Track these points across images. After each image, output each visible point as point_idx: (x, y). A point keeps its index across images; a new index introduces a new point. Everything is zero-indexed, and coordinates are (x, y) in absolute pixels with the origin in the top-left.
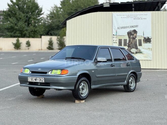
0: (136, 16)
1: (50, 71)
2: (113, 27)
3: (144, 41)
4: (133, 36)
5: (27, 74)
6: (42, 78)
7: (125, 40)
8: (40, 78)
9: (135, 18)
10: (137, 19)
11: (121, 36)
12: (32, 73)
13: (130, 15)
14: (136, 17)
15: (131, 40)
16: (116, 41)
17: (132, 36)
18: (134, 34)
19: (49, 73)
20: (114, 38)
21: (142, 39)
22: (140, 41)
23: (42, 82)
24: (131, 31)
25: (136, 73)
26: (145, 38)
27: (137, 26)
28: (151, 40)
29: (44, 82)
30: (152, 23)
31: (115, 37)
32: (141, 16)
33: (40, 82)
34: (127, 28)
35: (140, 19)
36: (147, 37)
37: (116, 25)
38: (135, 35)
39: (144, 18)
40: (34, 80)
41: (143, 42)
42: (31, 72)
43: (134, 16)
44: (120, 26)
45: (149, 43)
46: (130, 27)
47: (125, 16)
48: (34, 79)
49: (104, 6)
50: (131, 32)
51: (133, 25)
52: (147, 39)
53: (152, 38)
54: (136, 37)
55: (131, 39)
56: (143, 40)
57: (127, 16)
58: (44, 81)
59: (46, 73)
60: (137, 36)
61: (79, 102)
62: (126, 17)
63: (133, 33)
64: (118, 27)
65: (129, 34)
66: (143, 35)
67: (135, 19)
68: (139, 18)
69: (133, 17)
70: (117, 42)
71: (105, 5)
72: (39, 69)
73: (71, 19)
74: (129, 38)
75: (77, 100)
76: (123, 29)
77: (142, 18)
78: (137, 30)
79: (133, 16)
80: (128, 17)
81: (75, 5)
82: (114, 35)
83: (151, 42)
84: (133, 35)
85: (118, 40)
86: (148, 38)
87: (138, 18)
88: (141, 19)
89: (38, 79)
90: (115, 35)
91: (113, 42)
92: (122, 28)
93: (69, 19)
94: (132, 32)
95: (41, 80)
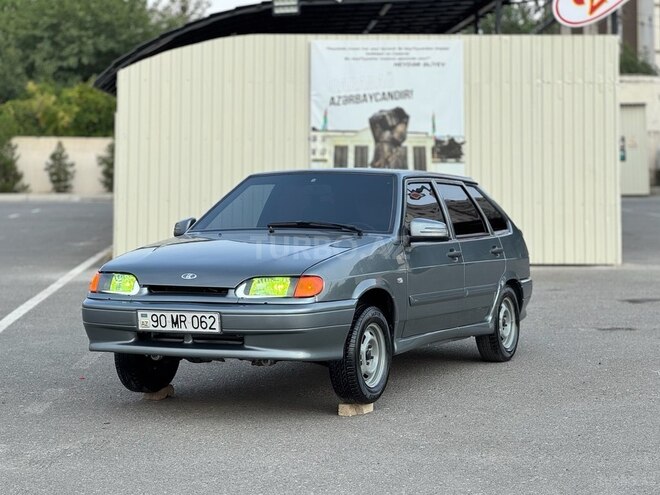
0: (403, 51)
1: (244, 285)
2: (313, 98)
3: (436, 155)
4: (392, 133)
5: (130, 300)
6: (207, 315)
7: (361, 151)
8: (199, 315)
9: (402, 61)
10: (409, 65)
11: (344, 132)
12: (150, 293)
13: (383, 49)
14: (404, 56)
15: (382, 150)
16: (323, 152)
17: (387, 135)
18: (398, 124)
19: (240, 293)
20: (315, 139)
21: (429, 145)
22: (420, 153)
23: (208, 330)
24: (385, 114)
25: (520, 284)
26: (438, 142)
27: (406, 94)
28: (465, 149)
29: (218, 330)
30: (468, 82)
31: (319, 138)
32: (424, 54)
33: (200, 330)
34: (369, 99)
35: (418, 64)
36: (446, 139)
37: (322, 91)
38: (400, 128)
39: (436, 61)
40: (169, 324)
41: (433, 157)
42: (145, 290)
43: (397, 51)
44: (342, 94)
45: (453, 160)
46: (379, 97)
47: (361, 54)
48: (169, 319)
49: (277, 11)
50: (384, 117)
51: (392, 90)
52: (445, 147)
53: (467, 140)
54: (403, 137)
55: (386, 148)
56: (433, 150)
57: (369, 51)
58: (217, 326)
59: (223, 292)
60: (409, 135)
61: (355, 413)
62: (365, 56)
63: (391, 122)
64: (333, 99)
65: (378, 124)
66: (429, 130)
67: (399, 65)
68: (416, 61)
69: (391, 56)
70: (327, 156)
71: (279, 7)
72: (189, 277)
73: (138, 64)
74: (377, 140)
75: (346, 403)
76: (351, 106)
77: (429, 61)
78: (408, 111)
79: (391, 51)
80: (373, 55)
81: (52, 8)
82: (314, 129)
83: (463, 158)
84: (392, 129)
85: (332, 150)
86: (452, 141)
87: (412, 62)
88: (426, 65)
89: (189, 320)
90: (319, 127)
91: (313, 157)
92: (349, 100)
93: (127, 62)
94: (388, 118)
95: (204, 325)
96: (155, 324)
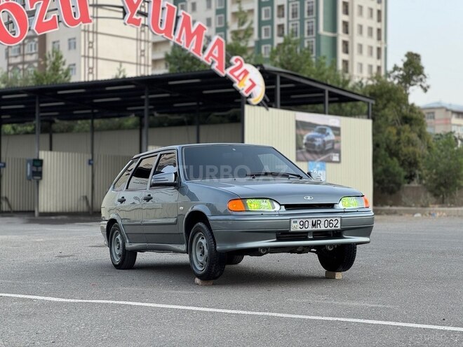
6: (334, 219)
8: (329, 220)
19: (342, 206)
23: (333, 228)
29: (339, 228)
33: (329, 228)
40: (310, 226)
42: (283, 207)
48: (310, 223)
58: (339, 225)
72: (309, 198)
89: (323, 223)
95: (331, 225)
96: (301, 227)
